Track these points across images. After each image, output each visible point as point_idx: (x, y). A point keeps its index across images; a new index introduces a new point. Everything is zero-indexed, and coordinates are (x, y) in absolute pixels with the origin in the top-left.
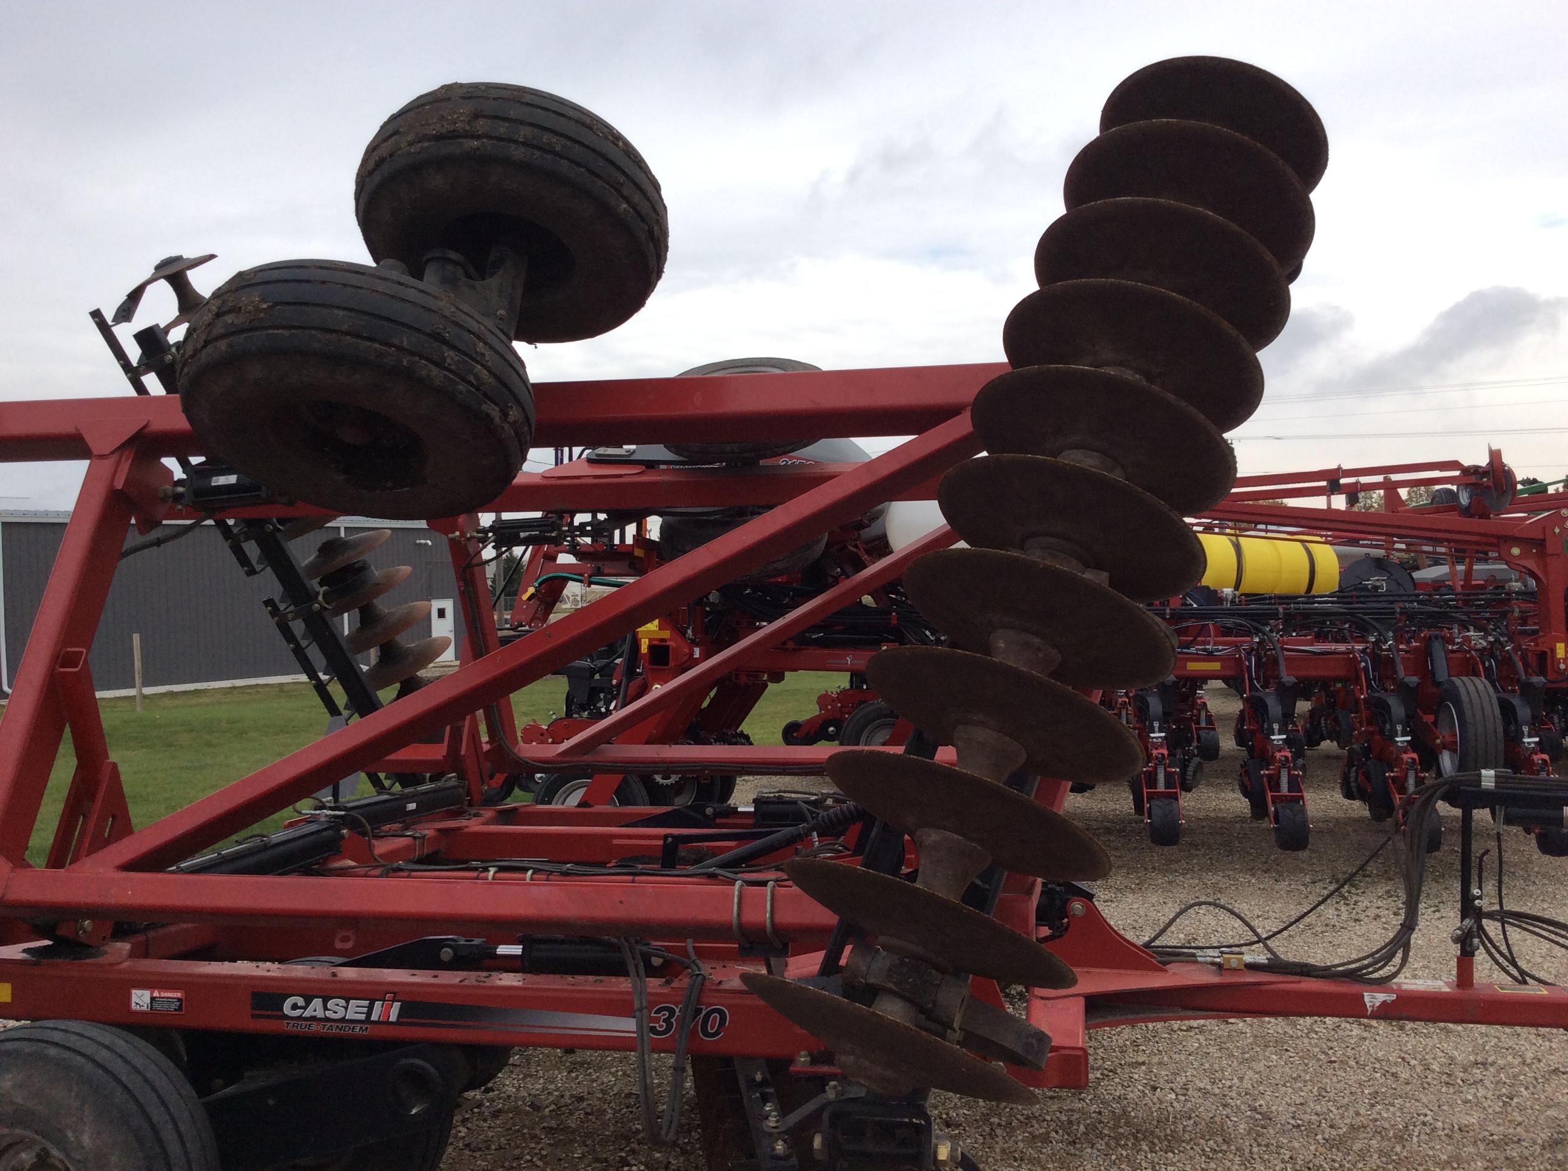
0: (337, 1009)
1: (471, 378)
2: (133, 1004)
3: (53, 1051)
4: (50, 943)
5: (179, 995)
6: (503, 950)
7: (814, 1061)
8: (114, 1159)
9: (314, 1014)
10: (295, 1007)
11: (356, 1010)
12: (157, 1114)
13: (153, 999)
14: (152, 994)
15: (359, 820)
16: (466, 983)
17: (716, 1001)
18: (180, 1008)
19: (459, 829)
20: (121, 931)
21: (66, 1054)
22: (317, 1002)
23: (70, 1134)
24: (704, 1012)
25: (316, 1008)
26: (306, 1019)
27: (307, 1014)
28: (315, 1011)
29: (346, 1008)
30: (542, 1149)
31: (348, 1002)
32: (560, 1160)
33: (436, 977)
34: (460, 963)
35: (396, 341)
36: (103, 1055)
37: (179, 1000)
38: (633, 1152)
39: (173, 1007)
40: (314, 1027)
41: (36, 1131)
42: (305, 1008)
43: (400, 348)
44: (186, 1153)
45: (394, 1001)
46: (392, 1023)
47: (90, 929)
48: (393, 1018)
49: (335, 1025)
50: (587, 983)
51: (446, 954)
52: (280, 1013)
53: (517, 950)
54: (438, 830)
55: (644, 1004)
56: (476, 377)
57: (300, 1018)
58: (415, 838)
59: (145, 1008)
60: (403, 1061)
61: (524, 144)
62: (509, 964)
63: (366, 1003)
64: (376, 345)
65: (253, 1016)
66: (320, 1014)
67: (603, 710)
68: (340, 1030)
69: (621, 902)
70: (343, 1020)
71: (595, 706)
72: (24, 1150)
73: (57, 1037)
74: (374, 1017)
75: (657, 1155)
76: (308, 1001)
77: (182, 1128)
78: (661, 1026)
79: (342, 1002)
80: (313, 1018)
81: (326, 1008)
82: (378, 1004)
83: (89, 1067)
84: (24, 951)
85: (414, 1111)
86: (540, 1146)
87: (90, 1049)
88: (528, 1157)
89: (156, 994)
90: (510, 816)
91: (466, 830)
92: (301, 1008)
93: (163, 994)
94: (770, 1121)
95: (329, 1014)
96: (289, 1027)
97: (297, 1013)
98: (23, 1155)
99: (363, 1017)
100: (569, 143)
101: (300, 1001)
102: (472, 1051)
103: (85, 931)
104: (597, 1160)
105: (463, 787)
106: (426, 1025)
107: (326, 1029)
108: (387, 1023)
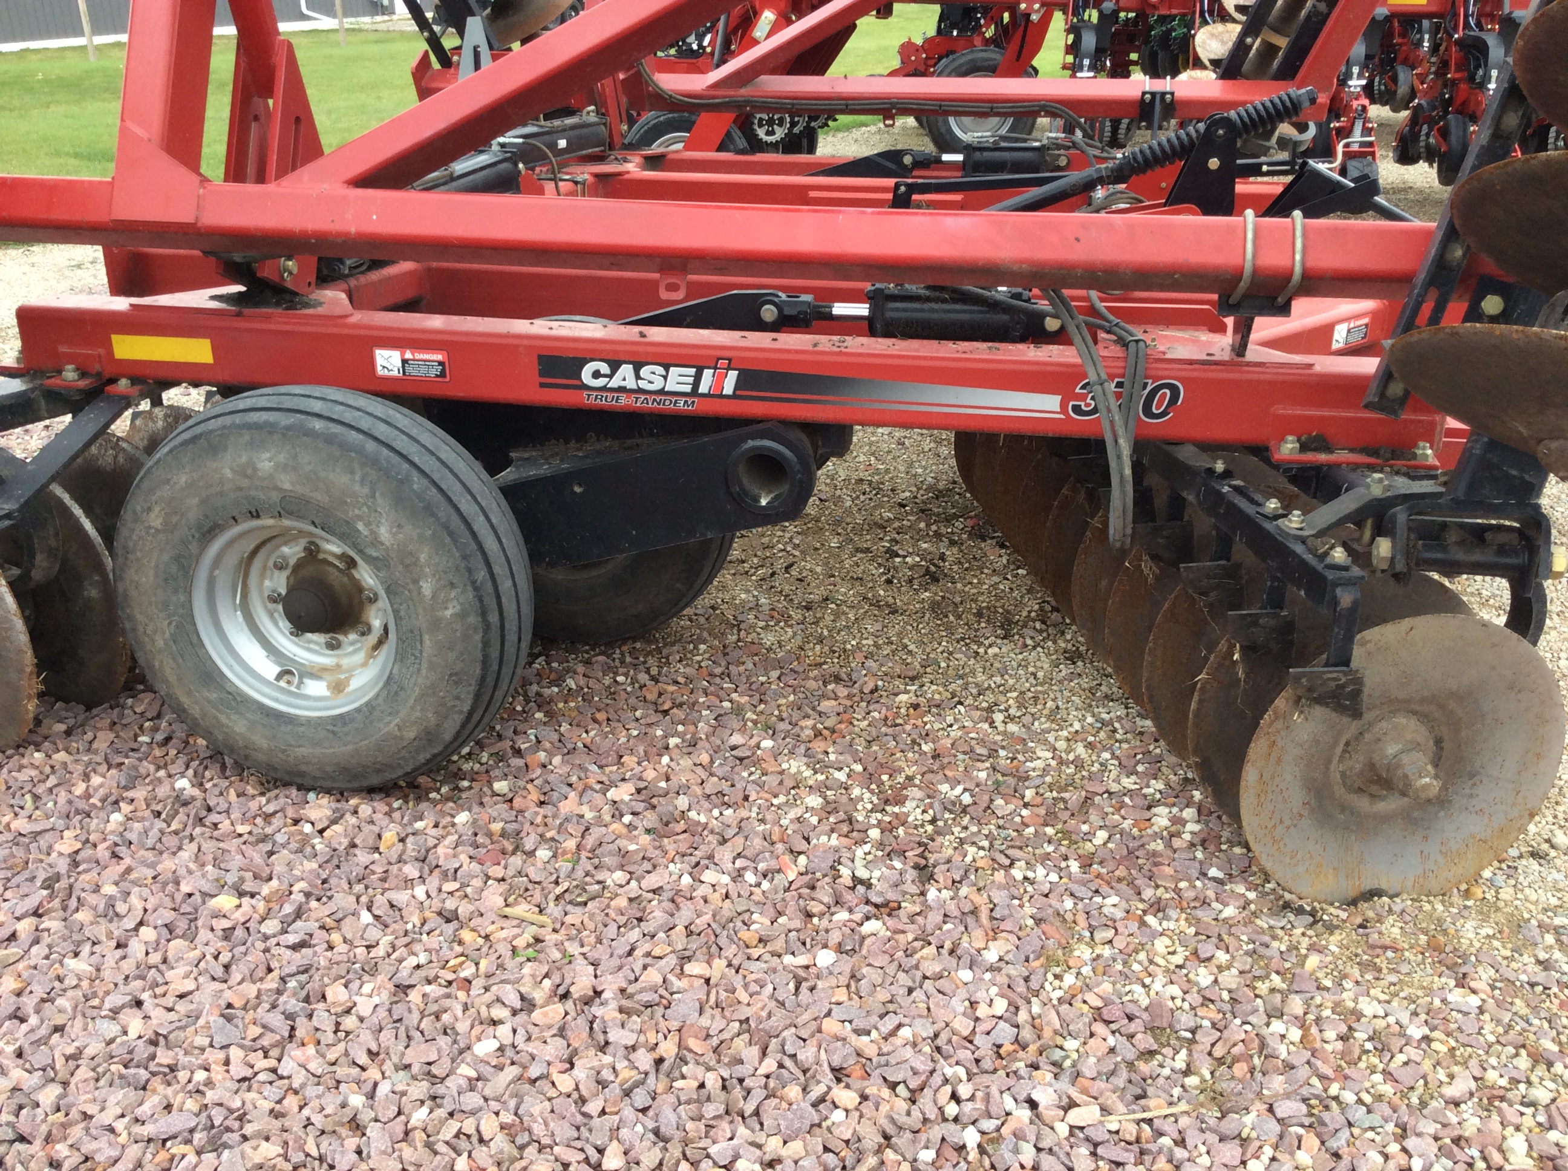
0: (652, 377)
2: (379, 368)
3: (318, 425)
4: (241, 288)
5: (440, 357)
6: (840, 309)
7: (1304, 447)
8: (423, 557)
9: (623, 384)
10: (597, 374)
11: (679, 379)
12: (466, 505)
13: (405, 362)
14: (402, 355)
15: (539, 149)
16: (820, 348)
17: (1166, 373)
18: (443, 374)
19: (620, 174)
20: (327, 275)
21: (337, 429)
22: (626, 370)
23: (360, 526)
25: (625, 376)
26: (612, 390)
27: (615, 383)
28: (624, 379)
29: (665, 378)
31: (667, 371)
33: (775, 340)
34: (787, 322)
37: (441, 363)
38: (894, 541)
39: (433, 373)
40: (624, 400)
41: (313, 523)
42: (611, 376)
44: (504, 550)
45: (729, 368)
46: (727, 397)
47: (295, 271)
48: (728, 388)
49: (651, 398)
50: (979, 351)
51: (769, 313)
52: (575, 382)
53: (861, 310)
54: (597, 176)
57: (604, 389)
58: (576, 183)
59: (395, 373)
60: (751, 443)
63: (693, 371)
65: (542, 385)
66: (631, 383)
68: (658, 404)
69: (1077, 240)
70: (661, 392)
72: (285, 544)
73: (317, 406)
74: (703, 388)
75: (925, 546)
76: (615, 366)
77: (494, 521)
79: (660, 370)
80: (622, 389)
81: (638, 377)
82: (707, 373)
84: (214, 298)
85: (764, 502)
87: (365, 423)
89: (408, 355)
90: (654, 162)
91: (627, 176)
92: (605, 376)
93: (418, 356)
95: (643, 384)
96: (590, 400)
97: (600, 382)
98: (286, 550)
99: (688, 389)
101: (604, 368)
103: (290, 273)
104: (858, 550)
106: (772, 399)
107: (639, 403)
108: (721, 396)
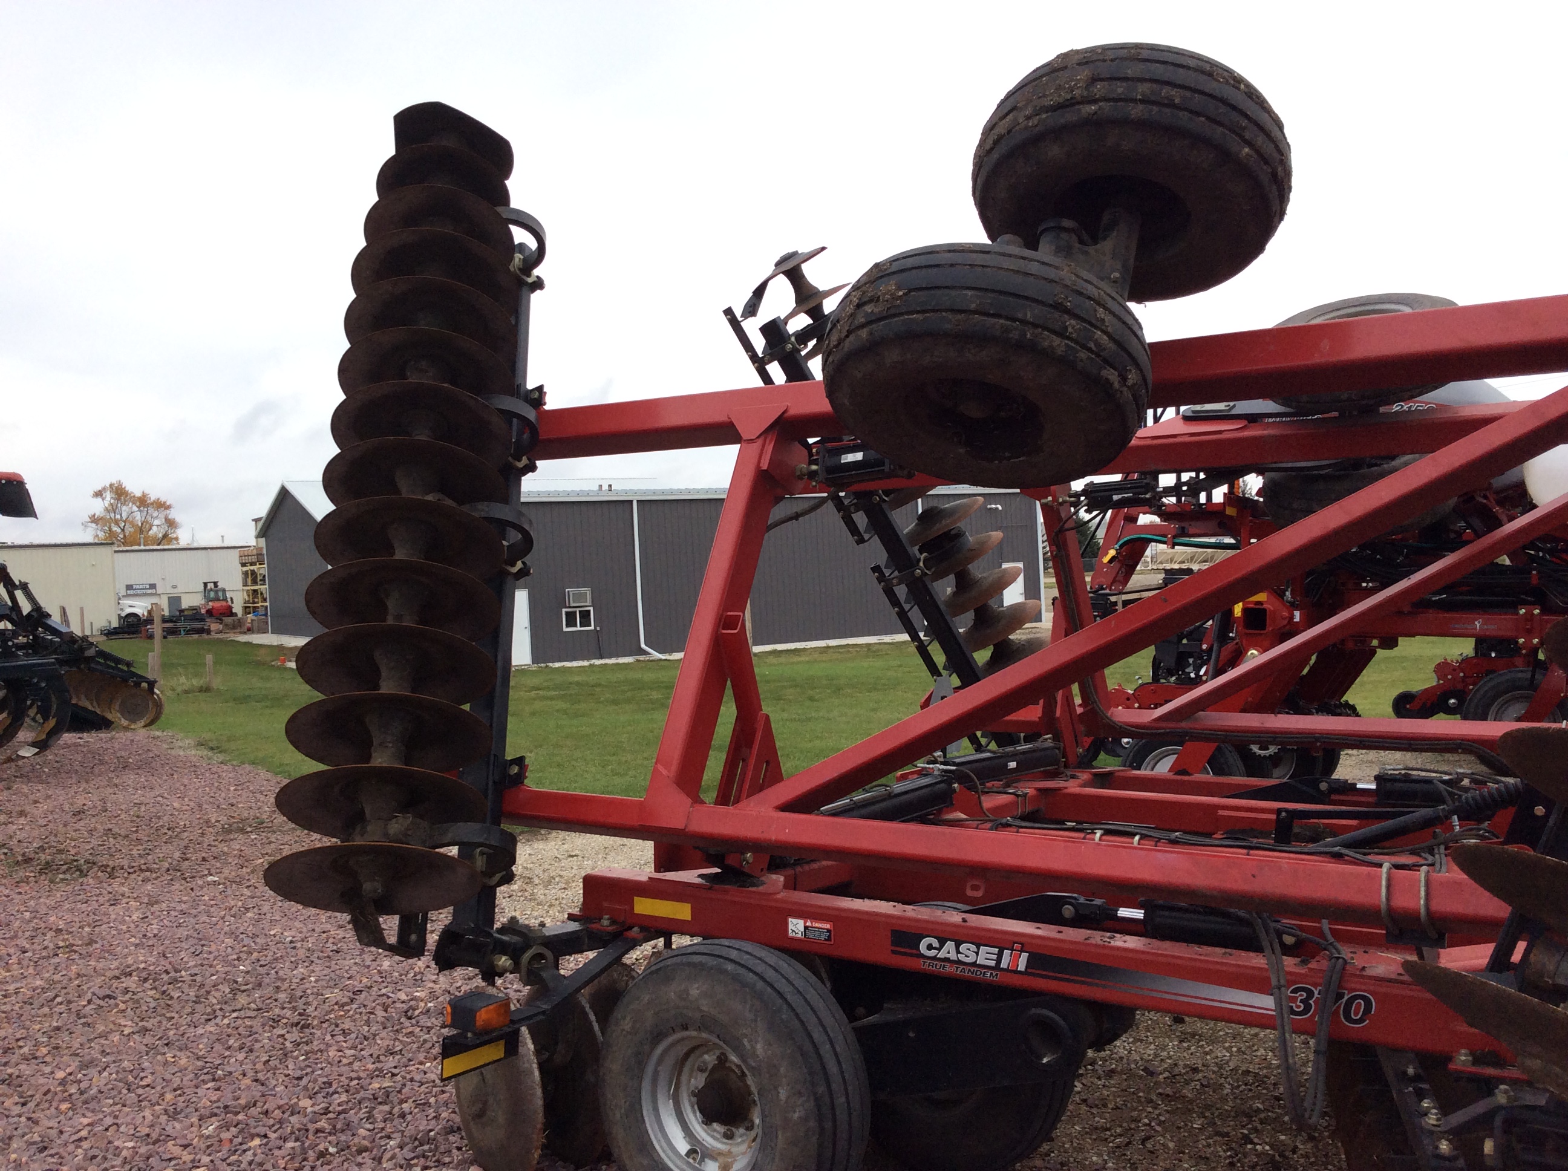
0: (968, 953)
1: (1092, 345)
2: (790, 931)
3: (730, 967)
4: (720, 871)
5: (828, 926)
6: (1124, 912)
7: (1476, 1061)
8: (783, 1069)
9: (948, 955)
10: (930, 947)
11: (986, 956)
12: (817, 1035)
13: (806, 928)
14: (805, 923)
15: (970, 776)
16: (1092, 941)
17: (1358, 987)
18: (829, 939)
19: (1059, 789)
20: (775, 865)
21: (742, 971)
22: (950, 945)
23: (745, 1042)
24: (1346, 997)
25: (949, 950)
26: (940, 960)
27: (942, 954)
28: (949, 953)
29: (977, 953)
30: (1160, 1114)
31: (979, 949)
32: (1179, 1128)
33: (1060, 932)
34: (1079, 921)
35: (1020, 316)
36: (770, 974)
37: (829, 931)
38: (1256, 1130)
39: (823, 937)
40: (949, 969)
41: (718, 1036)
42: (939, 949)
43: (1024, 322)
44: (842, 1072)
45: (1022, 951)
46: (1020, 972)
47: (751, 861)
48: (1022, 967)
49: (967, 968)
50: (1214, 954)
51: (1068, 911)
52: (914, 951)
53: (1138, 914)
54: (1039, 790)
55: (1283, 982)
56: (1097, 344)
57: (934, 958)
58: (1018, 796)
59: (799, 935)
60: (1033, 1011)
61: (1142, 101)
62: (1129, 927)
63: (996, 951)
64: (1002, 321)
65: (893, 952)
66: (953, 956)
67: (1193, 675)
68: (972, 973)
69: (1254, 876)
70: (974, 964)
71: (1183, 671)
72: (707, 1052)
73: (734, 954)
74: (1004, 964)
75: (1283, 1137)
76: (942, 943)
77: (838, 1049)
78: (1298, 1007)
79: (973, 947)
80: (947, 960)
81: (958, 952)
82: (1007, 953)
83: (760, 985)
84: (700, 876)
85: (1045, 1060)
86: (1157, 1112)
87: (760, 968)
88: (1146, 1121)
89: (809, 924)
90: (1105, 779)
91: (1065, 791)
92: (935, 949)
93: (817, 925)
94: (1429, 1118)
95: (961, 957)
96: (925, 966)
97: (932, 953)
98: (707, 1056)
99: (993, 963)
100: (1188, 94)
101: (935, 943)
102: (1098, 1008)
103: (747, 862)
104: (1218, 1134)
105: (1059, 749)
106: (1056, 978)
107: (958, 971)
108: (1016, 972)
